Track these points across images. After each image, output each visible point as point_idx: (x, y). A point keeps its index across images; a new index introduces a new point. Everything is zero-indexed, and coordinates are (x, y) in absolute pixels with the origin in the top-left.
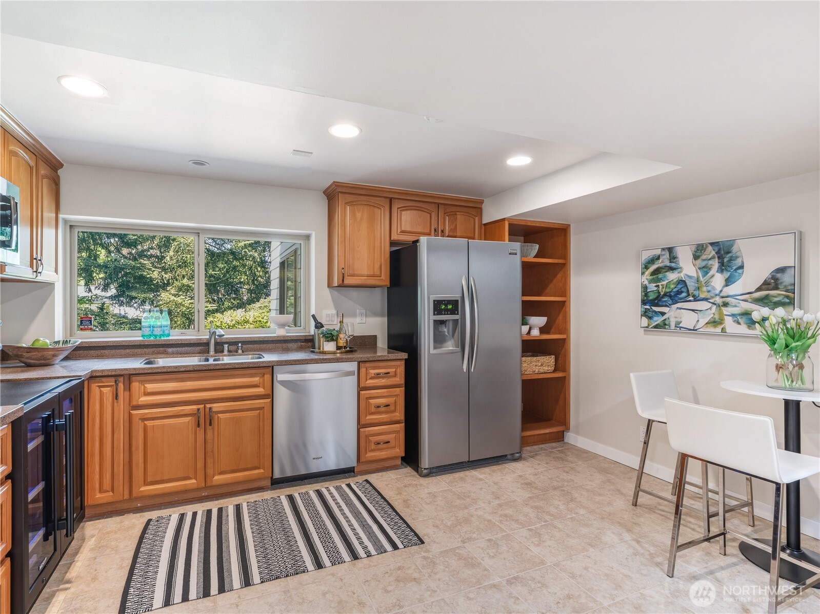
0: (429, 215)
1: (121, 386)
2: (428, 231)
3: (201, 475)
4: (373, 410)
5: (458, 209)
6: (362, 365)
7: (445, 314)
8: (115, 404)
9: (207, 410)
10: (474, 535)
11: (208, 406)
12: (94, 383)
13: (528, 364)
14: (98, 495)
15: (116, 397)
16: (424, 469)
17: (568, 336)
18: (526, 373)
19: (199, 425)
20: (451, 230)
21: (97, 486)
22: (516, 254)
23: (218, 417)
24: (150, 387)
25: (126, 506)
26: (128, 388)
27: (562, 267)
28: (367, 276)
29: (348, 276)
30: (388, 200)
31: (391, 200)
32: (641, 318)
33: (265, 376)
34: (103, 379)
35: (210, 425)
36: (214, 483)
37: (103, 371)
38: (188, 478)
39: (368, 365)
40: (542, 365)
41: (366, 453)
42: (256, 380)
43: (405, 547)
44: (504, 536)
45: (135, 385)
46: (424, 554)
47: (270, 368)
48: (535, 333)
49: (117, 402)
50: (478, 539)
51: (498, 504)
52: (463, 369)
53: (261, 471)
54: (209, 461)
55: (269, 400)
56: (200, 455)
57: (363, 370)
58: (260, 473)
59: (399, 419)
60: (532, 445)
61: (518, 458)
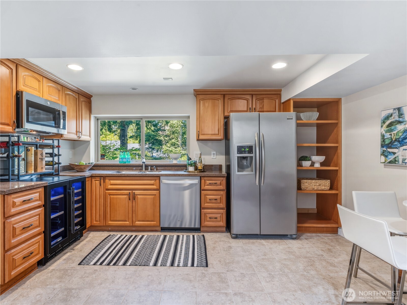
0: (246, 101)
1: (102, 181)
2: (246, 109)
3: (131, 220)
4: (208, 201)
5: (264, 96)
6: (202, 178)
7: (244, 153)
8: (100, 188)
9: (133, 193)
10: (236, 270)
11: (133, 191)
12: (93, 179)
13: (308, 184)
14: (95, 222)
15: (100, 185)
16: (233, 234)
17: (340, 168)
18: (307, 189)
19: (130, 199)
20: (260, 108)
21: (94, 218)
22: (292, 119)
23: (137, 197)
24: (112, 182)
25: (104, 228)
26: (104, 182)
27: (336, 126)
28: (211, 135)
29: (201, 135)
30: (223, 95)
31: (224, 95)
32: (381, 156)
33: (157, 180)
34: (96, 178)
35: (134, 199)
36: (136, 225)
37: (95, 174)
38: (126, 221)
39: (205, 178)
40: (320, 185)
41: (205, 222)
42: (152, 182)
43: (197, 266)
44: (252, 273)
45: (107, 181)
46: (203, 271)
47: (159, 177)
48: (317, 165)
49: (101, 187)
50: (236, 271)
51: (262, 258)
52: (256, 184)
53: (155, 223)
54: (134, 215)
55: (158, 192)
56: (131, 212)
57: (203, 181)
58: (154, 223)
59: (222, 207)
60: (312, 233)
61: (294, 238)
